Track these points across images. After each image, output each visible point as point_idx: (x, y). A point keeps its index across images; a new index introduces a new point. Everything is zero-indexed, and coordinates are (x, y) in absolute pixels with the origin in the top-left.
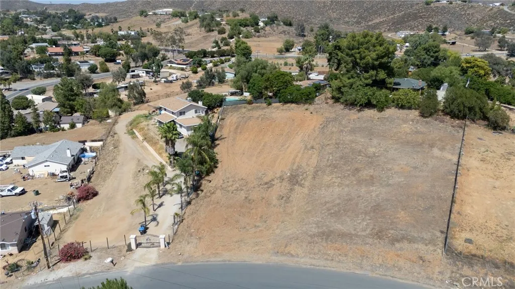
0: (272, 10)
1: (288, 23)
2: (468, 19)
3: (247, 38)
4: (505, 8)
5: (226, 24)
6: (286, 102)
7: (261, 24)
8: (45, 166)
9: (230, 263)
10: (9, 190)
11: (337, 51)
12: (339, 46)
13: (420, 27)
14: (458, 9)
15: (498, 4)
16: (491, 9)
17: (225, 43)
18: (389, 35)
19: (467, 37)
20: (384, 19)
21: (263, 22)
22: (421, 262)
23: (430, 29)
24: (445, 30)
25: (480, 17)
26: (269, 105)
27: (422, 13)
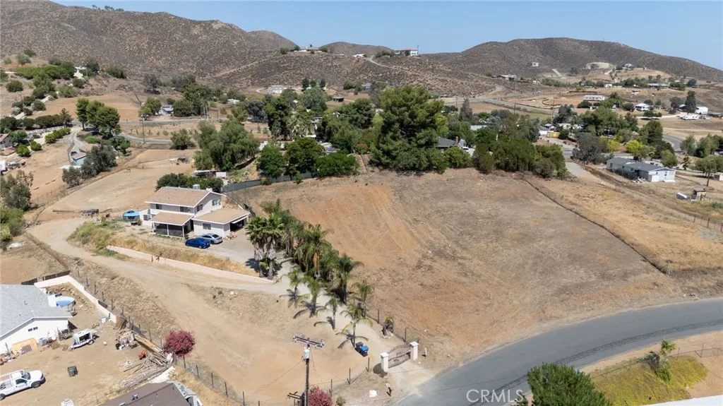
0: (55, 53)
1: (119, 73)
2: (338, 73)
3: (70, 97)
4: (370, 59)
5: (16, 74)
6: (321, 176)
7: (78, 75)
8: (30, 330)
9: (509, 345)
10: (19, 382)
11: (279, 111)
12: (281, 105)
13: (291, 81)
14: (322, 60)
15: (361, 55)
16: (358, 61)
17: (35, 105)
18: (258, 91)
19: (349, 92)
20: (235, 70)
21: (81, 71)
22: (656, 287)
23: (305, 84)
24: (323, 84)
25: (349, 71)
26: (298, 183)
27: (284, 63)
